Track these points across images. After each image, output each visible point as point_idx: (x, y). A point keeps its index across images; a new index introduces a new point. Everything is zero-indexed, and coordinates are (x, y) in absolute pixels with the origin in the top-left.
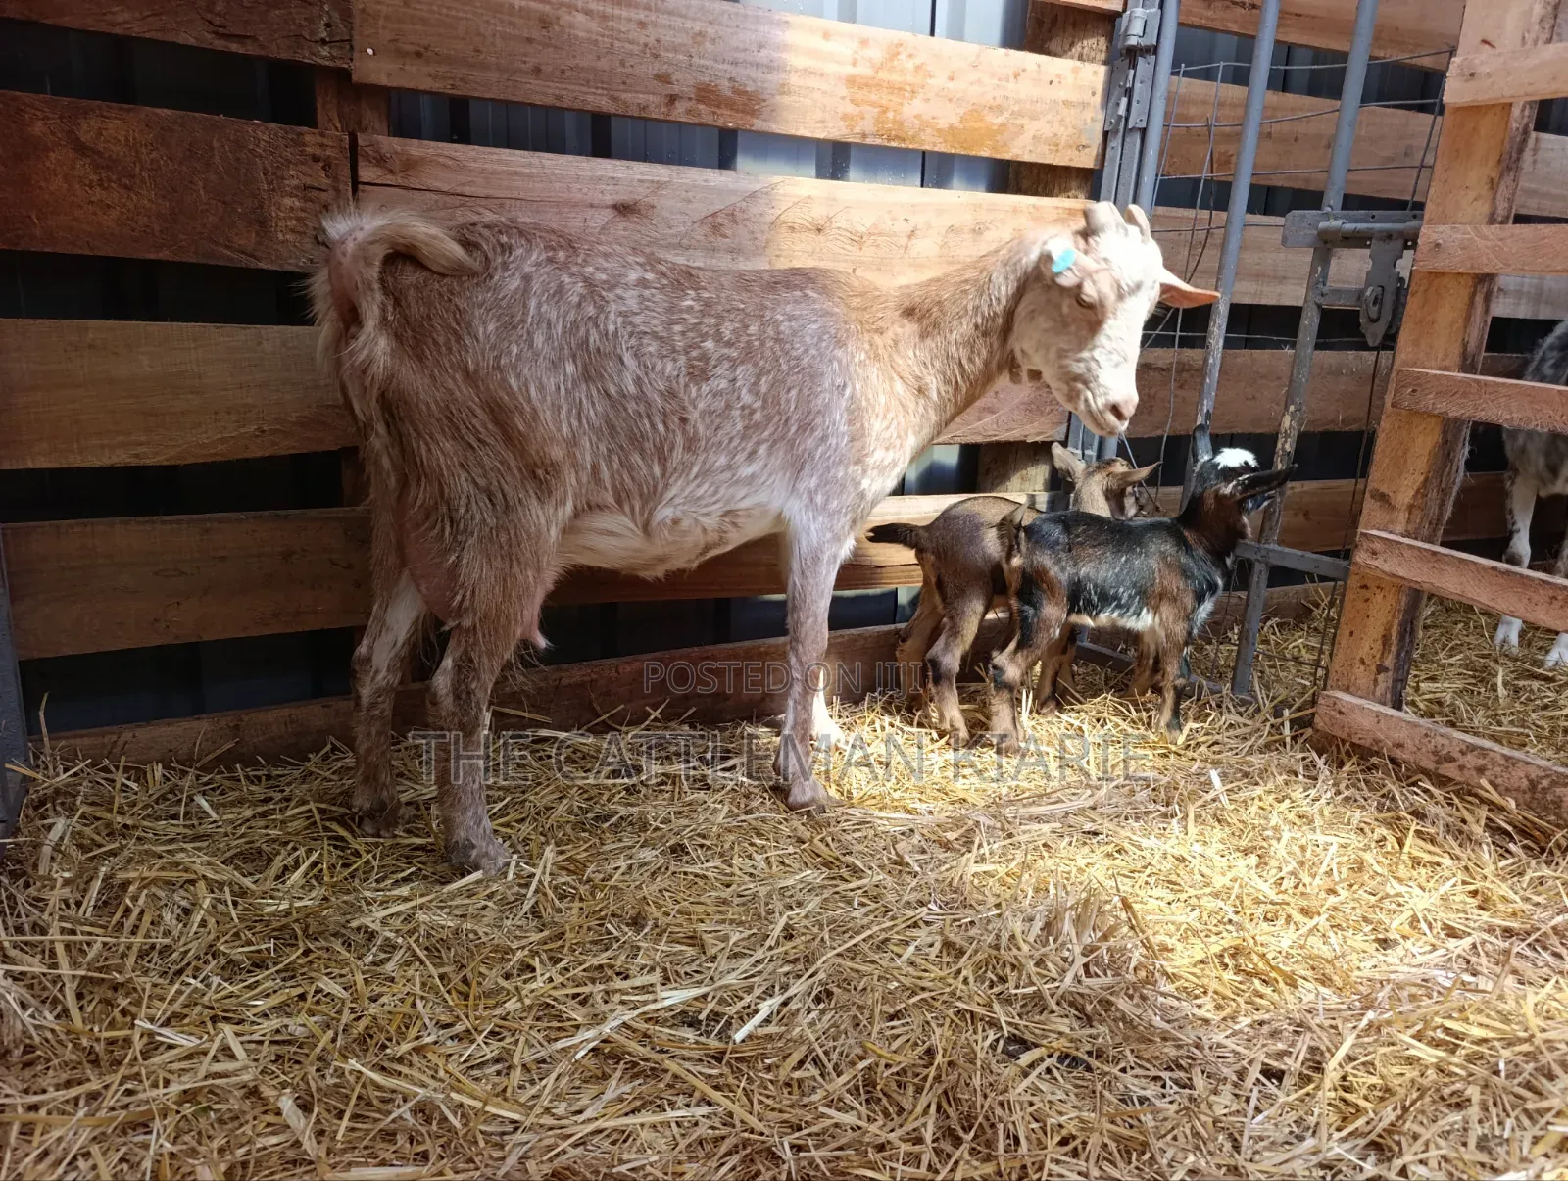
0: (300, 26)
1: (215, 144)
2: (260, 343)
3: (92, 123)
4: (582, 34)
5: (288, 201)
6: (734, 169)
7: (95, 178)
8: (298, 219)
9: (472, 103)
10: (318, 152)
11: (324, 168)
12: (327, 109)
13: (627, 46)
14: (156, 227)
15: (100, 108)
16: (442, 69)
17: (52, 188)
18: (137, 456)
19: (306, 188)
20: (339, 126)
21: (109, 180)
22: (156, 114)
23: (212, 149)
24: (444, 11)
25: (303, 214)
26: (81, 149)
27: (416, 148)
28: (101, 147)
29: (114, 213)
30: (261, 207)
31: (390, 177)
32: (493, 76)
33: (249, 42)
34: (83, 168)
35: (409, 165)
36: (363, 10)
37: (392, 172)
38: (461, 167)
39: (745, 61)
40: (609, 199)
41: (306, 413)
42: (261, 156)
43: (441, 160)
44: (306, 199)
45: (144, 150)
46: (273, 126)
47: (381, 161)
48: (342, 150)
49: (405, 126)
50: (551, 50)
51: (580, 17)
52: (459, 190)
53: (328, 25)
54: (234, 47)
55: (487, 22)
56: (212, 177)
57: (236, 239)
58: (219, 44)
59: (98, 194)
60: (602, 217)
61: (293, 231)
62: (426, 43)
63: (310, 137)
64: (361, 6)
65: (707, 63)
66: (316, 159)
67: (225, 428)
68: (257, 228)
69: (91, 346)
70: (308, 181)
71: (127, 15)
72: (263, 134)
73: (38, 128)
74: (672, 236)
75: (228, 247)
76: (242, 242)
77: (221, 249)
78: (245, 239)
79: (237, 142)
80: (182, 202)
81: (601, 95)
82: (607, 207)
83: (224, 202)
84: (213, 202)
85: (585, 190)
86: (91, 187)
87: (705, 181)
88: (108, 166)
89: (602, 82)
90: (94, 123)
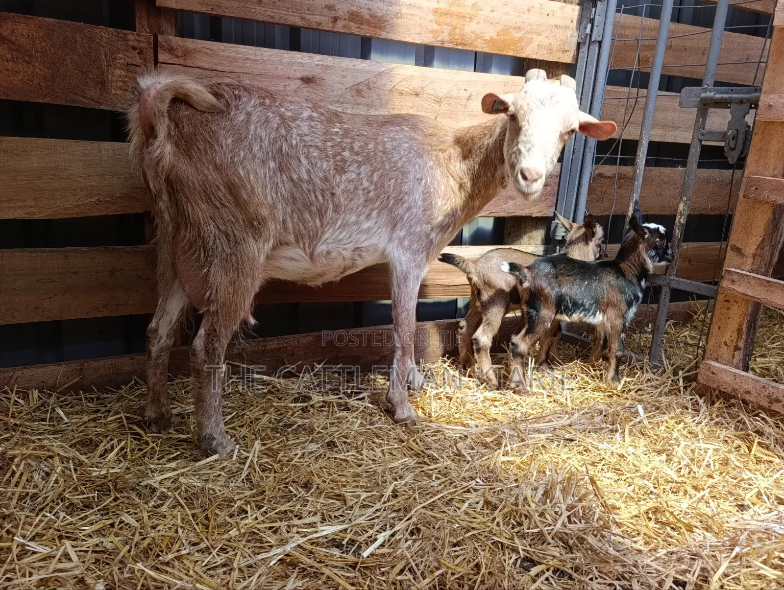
1: (78, 39)
2: (100, 151)
5: (118, 72)
6: (370, 59)
7: (10, 56)
8: (124, 82)
9: (223, 20)
10: (136, 44)
11: (138, 53)
12: (141, 21)
14: (43, 85)
15: (13, 16)
18: (28, 213)
19: (129, 64)
20: (148, 30)
21: (18, 58)
22: (45, 21)
23: (76, 42)
25: (126, 79)
27: (191, 43)
28: (13, 39)
29: (20, 77)
30: (103, 75)
31: (176, 59)
35: (187, 53)
37: (177, 57)
38: (216, 55)
40: (299, 74)
41: (125, 191)
42: (103, 46)
43: (205, 50)
44: (128, 71)
46: (111, 29)
47: (170, 50)
48: (149, 43)
49: (184, 32)
52: (214, 67)
56: (76, 57)
57: (88, 92)
59: (11, 65)
60: (294, 85)
61: (120, 89)
63: (131, 36)
66: (134, 48)
67: (79, 199)
68: (100, 86)
69: (5, 151)
70: (130, 61)
72: (105, 34)
74: (335, 96)
75: (83, 97)
76: (91, 94)
77: (80, 98)
78: (94, 93)
79: (90, 38)
80: (58, 71)
81: (295, 16)
82: (298, 79)
83: (82, 71)
84: (76, 71)
85: (285, 70)
86: (7, 61)
87: (353, 66)
88: (17, 50)
89: (296, 9)
90: (10, 25)
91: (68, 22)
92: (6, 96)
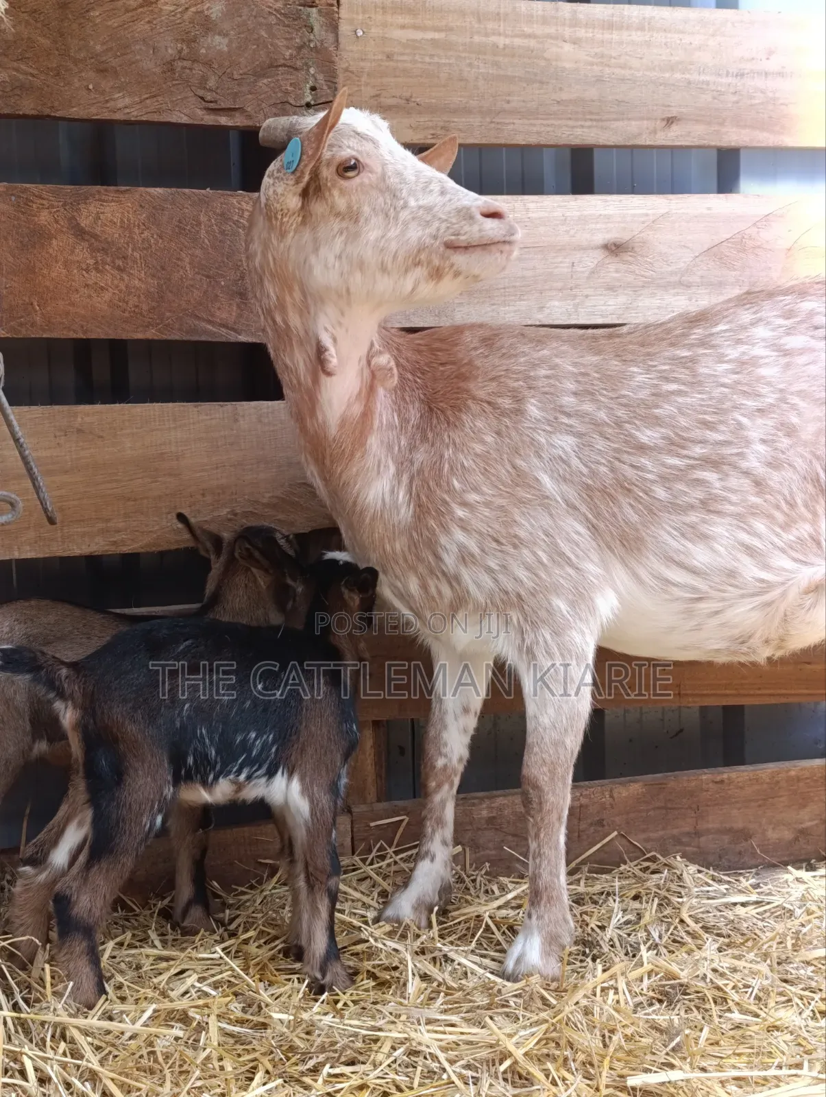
0: (287, 93)
1: (203, 218)
2: (236, 420)
3: (92, 208)
4: (568, 65)
6: (738, 192)
7: (91, 262)
13: (617, 71)
14: (145, 307)
15: (99, 192)
16: (423, 119)
17: (54, 275)
18: (115, 543)
21: (104, 263)
22: (149, 194)
23: (199, 224)
24: (427, 59)
26: (81, 233)
28: (98, 230)
29: (107, 296)
30: (242, 278)
32: (475, 120)
33: (237, 115)
34: (82, 253)
36: (346, 70)
39: (752, 71)
40: (600, 238)
41: (278, 493)
42: (244, 226)
45: (136, 230)
50: (536, 85)
51: (568, 47)
53: (313, 89)
54: (224, 120)
55: (470, 65)
56: (198, 252)
57: (218, 313)
58: (209, 119)
59: (93, 277)
60: (592, 259)
62: (407, 94)
64: (344, 65)
65: (708, 78)
67: (199, 511)
68: (238, 300)
69: (79, 431)
71: (127, 101)
72: (247, 204)
73: (44, 217)
74: (672, 273)
75: (210, 322)
76: (224, 316)
77: (203, 324)
78: (226, 312)
79: (222, 214)
80: (169, 280)
81: (589, 127)
82: (597, 248)
83: (208, 277)
84: (198, 277)
85: (572, 232)
86: (87, 270)
87: (709, 209)
88: (103, 249)
89: (591, 113)
90: (93, 207)
91: (187, 190)
92: (85, 332)
